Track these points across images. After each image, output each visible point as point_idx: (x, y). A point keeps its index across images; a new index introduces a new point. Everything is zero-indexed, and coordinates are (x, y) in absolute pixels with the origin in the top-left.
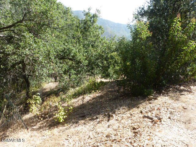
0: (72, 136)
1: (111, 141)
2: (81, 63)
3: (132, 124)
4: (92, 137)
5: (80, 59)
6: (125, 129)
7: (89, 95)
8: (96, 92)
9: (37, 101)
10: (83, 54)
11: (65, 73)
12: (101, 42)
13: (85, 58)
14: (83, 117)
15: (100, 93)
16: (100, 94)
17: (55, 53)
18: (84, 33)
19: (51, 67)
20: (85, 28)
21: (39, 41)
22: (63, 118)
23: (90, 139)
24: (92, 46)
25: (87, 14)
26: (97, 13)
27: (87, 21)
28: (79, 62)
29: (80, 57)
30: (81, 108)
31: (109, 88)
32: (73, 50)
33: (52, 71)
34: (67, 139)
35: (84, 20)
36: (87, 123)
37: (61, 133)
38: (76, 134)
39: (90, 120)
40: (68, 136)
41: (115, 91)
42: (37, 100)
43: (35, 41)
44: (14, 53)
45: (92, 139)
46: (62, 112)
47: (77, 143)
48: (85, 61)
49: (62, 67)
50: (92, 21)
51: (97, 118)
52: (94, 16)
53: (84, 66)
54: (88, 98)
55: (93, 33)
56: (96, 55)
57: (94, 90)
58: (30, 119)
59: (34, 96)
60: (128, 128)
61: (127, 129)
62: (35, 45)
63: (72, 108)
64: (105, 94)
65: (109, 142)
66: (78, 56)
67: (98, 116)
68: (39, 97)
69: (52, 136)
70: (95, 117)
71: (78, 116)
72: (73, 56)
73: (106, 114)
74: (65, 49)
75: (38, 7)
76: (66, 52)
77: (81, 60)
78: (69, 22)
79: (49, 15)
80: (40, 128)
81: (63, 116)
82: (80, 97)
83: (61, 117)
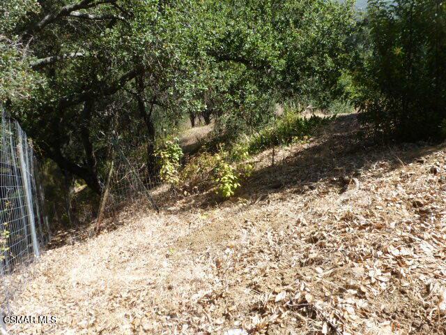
0: (255, 223)
1: (358, 228)
2: (269, 67)
3: (409, 194)
4: (305, 222)
5: (266, 57)
6: (392, 204)
7: (286, 148)
8: (302, 139)
9: (174, 154)
10: (273, 45)
11: (232, 90)
13: (280, 54)
14: (278, 187)
15: (312, 141)
16: (312, 145)
21: (172, 13)
22: (232, 188)
23: (300, 225)
24: (296, 22)
28: (265, 64)
29: (266, 50)
30: (269, 173)
31: (335, 132)
32: (248, 34)
33: (203, 87)
36: (288, 199)
37: (230, 218)
38: (265, 219)
40: (246, 222)
41: (350, 137)
42: (173, 151)
43: (163, 14)
45: (304, 225)
46: (230, 174)
47: (269, 234)
48: (277, 60)
49: (225, 78)
51: (312, 188)
53: (277, 72)
54: (283, 152)
57: (298, 135)
58: (162, 195)
60: (400, 203)
61: (398, 206)
63: (250, 166)
64: (325, 144)
65: (352, 229)
67: (314, 184)
68: (177, 147)
69: (210, 223)
70: (306, 187)
71: (264, 187)
72: (249, 52)
73: (335, 179)
74: (230, 33)
76: (232, 41)
77: (268, 59)
80: (183, 210)
81: (233, 183)
82: (264, 152)
83: (227, 184)
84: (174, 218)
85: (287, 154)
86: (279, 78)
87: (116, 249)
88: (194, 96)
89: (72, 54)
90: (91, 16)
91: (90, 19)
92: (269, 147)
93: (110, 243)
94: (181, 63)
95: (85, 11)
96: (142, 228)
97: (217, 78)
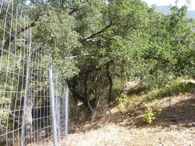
2: (169, 62)
5: (168, 58)
7: (176, 98)
8: (184, 94)
10: (171, 52)
11: (151, 72)
12: (192, 37)
13: (174, 57)
14: (175, 121)
15: (189, 95)
16: (190, 98)
17: (142, 53)
18: (170, 29)
19: (138, 67)
20: (172, 24)
21: (128, 42)
22: (152, 119)
24: (182, 42)
25: (174, 8)
26: (187, 5)
27: (174, 16)
28: (167, 61)
29: (167, 55)
30: (168, 111)
32: (159, 48)
33: (139, 71)
34: (161, 143)
35: (171, 16)
36: (181, 130)
38: (170, 139)
39: (184, 126)
40: (160, 139)
42: (124, 98)
43: (124, 43)
44: (105, 56)
46: (151, 113)
48: (173, 60)
49: (148, 67)
50: (180, 15)
52: (183, 9)
53: (173, 65)
55: (182, 28)
56: (187, 53)
57: (182, 92)
59: (122, 94)
62: (124, 47)
63: (161, 110)
66: (166, 55)
68: (125, 96)
69: (142, 136)
70: (190, 124)
71: (166, 119)
72: (159, 55)
74: (150, 48)
75: (125, 11)
76: (152, 51)
77: (168, 59)
78: (154, 20)
79: (135, 17)
81: (152, 117)
83: (149, 117)
84: (123, 128)
85: (176, 101)
86: (174, 67)
87: (98, 140)
88: (134, 75)
89: (85, 55)
90: (93, 41)
91: (93, 42)
92: (167, 96)
93: (96, 136)
94: (130, 62)
95: (91, 39)
96: (109, 131)
97: (145, 67)
